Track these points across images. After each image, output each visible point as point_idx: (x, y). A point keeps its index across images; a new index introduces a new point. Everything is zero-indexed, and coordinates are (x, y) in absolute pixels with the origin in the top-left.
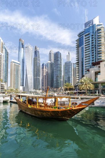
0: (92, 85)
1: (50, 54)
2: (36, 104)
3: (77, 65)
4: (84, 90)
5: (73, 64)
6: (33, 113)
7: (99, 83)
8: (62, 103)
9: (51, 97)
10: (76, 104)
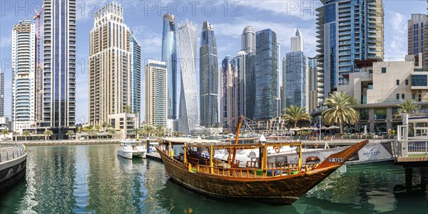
0: (354, 112)
1: (245, 34)
2: (209, 164)
3: (320, 61)
4: (335, 124)
5: (310, 58)
6: (201, 186)
7: (369, 108)
8: (280, 159)
9: (249, 144)
10: (317, 160)
